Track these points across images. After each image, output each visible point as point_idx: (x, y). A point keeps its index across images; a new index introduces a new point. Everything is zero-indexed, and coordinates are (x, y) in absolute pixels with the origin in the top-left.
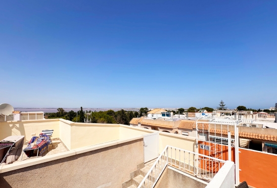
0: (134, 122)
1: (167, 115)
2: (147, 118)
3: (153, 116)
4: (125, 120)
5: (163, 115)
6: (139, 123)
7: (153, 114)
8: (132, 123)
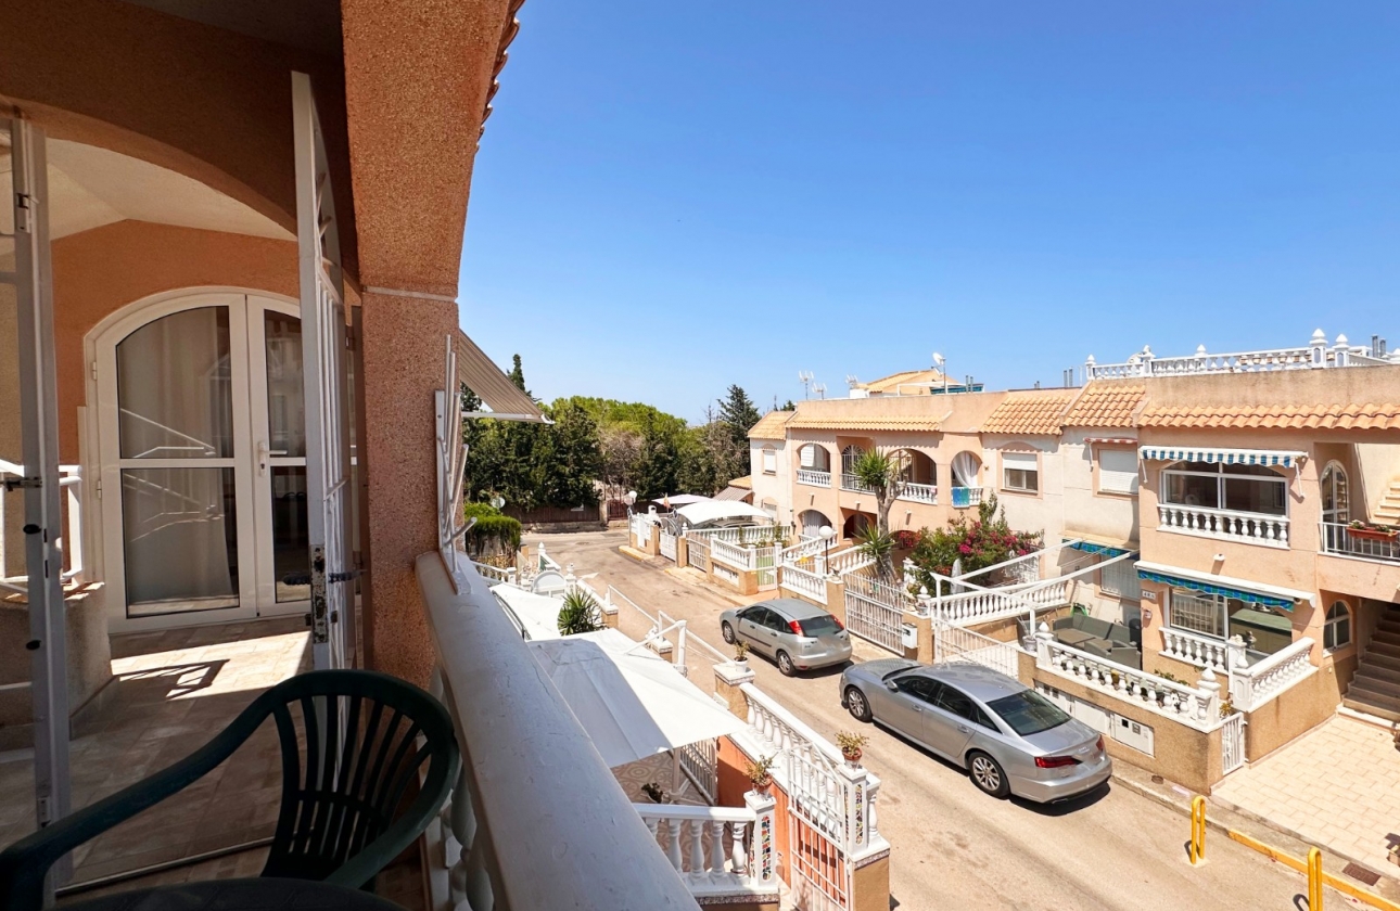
0: (770, 432)
8: (761, 436)
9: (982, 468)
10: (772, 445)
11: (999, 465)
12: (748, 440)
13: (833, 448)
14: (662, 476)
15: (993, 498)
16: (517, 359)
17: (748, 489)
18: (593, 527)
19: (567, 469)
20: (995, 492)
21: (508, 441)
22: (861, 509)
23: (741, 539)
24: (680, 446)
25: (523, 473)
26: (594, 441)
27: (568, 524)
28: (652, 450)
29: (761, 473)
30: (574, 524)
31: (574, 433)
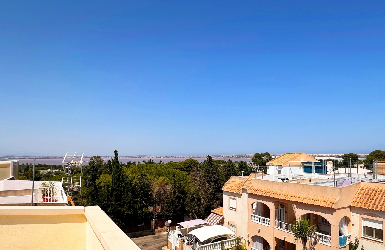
0: (233, 188)
1: (317, 168)
2: (265, 178)
3: (280, 172)
4: (216, 182)
5: (307, 168)
6: (244, 190)
7: (280, 166)
8: (229, 191)
9: (350, 224)
10: (235, 195)
11: (360, 224)
12: (222, 191)
13: (271, 206)
14: (179, 205)
15: (357, 241)
16: (116, 152)
17: (221, 216)
18: (148, 233)
19: (138, 206)
20: (358, 238)
21: (111, 195)
22: (286, 240)
23: (222, 247)
24: (185, 186)
25: (118, 211)
26: (150, 191)
27: (137, 232)
28: (175, 193)
29: (228, 209)
30: (139, 232)
31: (141, 188)
